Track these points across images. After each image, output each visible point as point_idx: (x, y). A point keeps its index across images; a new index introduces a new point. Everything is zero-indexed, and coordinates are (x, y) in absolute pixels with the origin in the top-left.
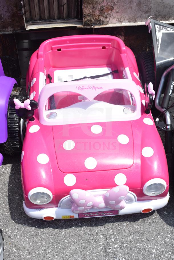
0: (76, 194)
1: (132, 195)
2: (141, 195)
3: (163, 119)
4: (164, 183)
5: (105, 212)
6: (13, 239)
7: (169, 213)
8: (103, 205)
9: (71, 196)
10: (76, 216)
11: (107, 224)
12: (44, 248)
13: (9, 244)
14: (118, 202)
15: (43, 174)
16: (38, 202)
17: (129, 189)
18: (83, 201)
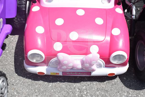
0: (62, 56)
1: (102, 62)
2: (108, 63)
3: (130, 11)
4: (126, 55)
5: (81, 73)
6: (15, 86)
8: (80, 66)
9: (58, 58)
10: (61, 74)
11: (82, 82)
12: (36, 94)
13: (12, 89)
14: (91, 65)
15: (39, 42)
16: (34, 61)
17: (100, 57)
18: (65, 62)
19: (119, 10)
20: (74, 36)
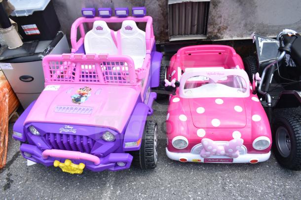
0: (206, 141)
1: (244, 148)
2: (250, 149)
4: (269, 140)
5: (223, 159)
7: (270, 167)
8: (223, 152)
9: (203, 144)
10: (202, 161)
14: (235, 151)
16: (177, 147)
17: (244, 142)
18: (210, 148)
19: (255, 99)
20: (216, 123)
